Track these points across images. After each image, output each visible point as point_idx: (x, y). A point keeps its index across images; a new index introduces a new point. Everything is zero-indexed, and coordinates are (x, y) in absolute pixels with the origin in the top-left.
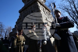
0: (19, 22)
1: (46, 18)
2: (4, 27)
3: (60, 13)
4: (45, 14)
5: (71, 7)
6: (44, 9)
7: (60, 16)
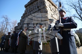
0: (24, 17)
1: (52, 15)
2: (10, 20)
3: (65, 12)
4: (51, 10)
5: (79, 4)
6: (50, 5)
7: (65, 16)
